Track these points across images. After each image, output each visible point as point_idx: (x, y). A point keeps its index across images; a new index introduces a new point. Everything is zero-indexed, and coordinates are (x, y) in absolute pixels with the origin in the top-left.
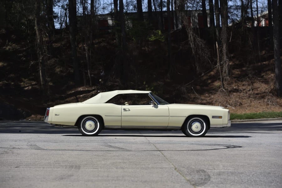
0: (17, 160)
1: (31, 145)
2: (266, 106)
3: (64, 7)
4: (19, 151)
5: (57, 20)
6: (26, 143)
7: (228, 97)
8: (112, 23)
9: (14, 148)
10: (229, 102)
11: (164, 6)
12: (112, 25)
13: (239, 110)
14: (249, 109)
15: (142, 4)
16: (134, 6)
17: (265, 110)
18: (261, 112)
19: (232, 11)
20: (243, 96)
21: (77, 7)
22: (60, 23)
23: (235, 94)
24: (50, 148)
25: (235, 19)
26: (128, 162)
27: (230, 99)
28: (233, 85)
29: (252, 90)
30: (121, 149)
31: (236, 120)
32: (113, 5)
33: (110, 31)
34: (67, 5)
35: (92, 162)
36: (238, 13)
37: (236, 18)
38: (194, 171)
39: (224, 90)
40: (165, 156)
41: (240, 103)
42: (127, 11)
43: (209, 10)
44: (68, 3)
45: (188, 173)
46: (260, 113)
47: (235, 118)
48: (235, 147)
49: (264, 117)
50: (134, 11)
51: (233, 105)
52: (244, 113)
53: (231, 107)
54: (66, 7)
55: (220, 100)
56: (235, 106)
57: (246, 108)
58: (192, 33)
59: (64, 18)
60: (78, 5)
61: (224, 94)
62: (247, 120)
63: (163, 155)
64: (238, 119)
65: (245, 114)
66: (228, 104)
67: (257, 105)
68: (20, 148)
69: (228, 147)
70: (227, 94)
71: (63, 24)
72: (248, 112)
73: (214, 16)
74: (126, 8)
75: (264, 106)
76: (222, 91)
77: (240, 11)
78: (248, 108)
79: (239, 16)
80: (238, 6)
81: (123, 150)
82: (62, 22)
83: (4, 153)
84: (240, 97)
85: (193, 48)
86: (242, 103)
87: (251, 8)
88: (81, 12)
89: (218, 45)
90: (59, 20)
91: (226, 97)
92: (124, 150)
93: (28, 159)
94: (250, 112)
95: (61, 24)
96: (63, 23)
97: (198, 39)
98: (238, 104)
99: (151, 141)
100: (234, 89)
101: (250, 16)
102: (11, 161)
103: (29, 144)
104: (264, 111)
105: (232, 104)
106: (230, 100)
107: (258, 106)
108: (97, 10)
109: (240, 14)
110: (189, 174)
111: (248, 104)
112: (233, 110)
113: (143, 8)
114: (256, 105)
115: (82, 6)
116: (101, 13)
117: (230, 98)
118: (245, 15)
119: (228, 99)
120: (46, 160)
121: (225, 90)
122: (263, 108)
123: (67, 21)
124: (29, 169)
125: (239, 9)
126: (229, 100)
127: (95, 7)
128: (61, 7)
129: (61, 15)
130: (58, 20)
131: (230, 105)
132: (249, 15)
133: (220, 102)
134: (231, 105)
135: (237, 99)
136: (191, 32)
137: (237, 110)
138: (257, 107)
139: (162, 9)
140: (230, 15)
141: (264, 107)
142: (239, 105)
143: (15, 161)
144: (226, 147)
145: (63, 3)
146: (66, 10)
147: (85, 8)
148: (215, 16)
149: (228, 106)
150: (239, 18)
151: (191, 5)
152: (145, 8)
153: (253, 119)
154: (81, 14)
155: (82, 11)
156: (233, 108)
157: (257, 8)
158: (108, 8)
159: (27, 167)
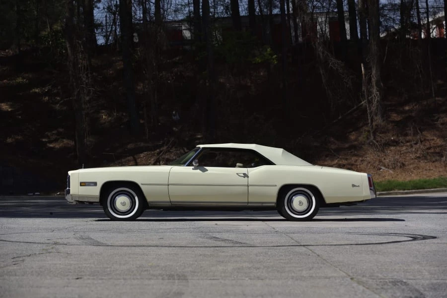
0: (71, 265)
1: (82, 238)
2: (444, 168)
3: (112, 9)
4: (68, 249)
5: (99, 30)
6: (71, 235)
7: (382, 153)
8: (189, 35)
9: (56, 244)
10: (384, 161)
11: (275, 7)
12: (190, 38)
13: (400, 175)
14: (416, 173)
15: (240, 4)
16: (226, 7)
17: (442, 174)
18: (437, 177)
19: (386, 12)
20: (405, 151)
21: (133, 9)
22: (104, 36)
23: (392, 148)
24: (117, 244)
25: (390, 27)
26: (262, 267)
27: (385, 157)
28: (390, 134)
29: (421, 142)
30: (237, 243)
31: (396, 191)
32: (192, 5)
33: (187, 47)
34: (116, 6)
35: (201, 267)
36: (396, 17)
37: (392, 24)
38: (386, 282)
39: (375, 142)
40: (319, 256)
41: (402, 163)
42: (214, 15)
43: (348, 13)
44: (118, 3)
45: (379, 287)
46: (435, 179)
47: (394, 187)
48: (425, 238)
49: (441, 186)
50: (226, 16)
51: (391, 167)
52: (408, 179)
53: (387, 169)
54: (114, 9)
55: (368, 159)
56: (394, 168)
57: (412, 172)
58: (322, 50)
59: (112, 28)
60: (135, 5)
61: (375, 149)
62: (414, 191)
63: (315, 253)
64: (400, 189)
65: (410, 181)
66: (382, 165)
67: (429, 167)
68: (65, 242)
69: (415, 239)
70: (380, 149)
71: (110, 38)
72: (415, 177)
73: (356, 23)
74: (212, 10)
75: (442, 168)
76: (371, 143)
77: (399, 13)
78: (415, 171)
79: (397, 22)
80: (396, 5)
81: (241, 245)
82: (108, 34)
83: (44, 252)
84: (401, 154)
85: (323, 74)
86: (404, 163)
87: (418, 8)
88: (140, 17)
89: (364, 68)
90: (104, 30)
91: (379, 154)
92: (243, 245)
93: (90, 264)
94: (419, 178)
95: (106, 37)
96: (109, 36)
97: (332, 59)
98: (399, 164)
99: (277, 229)
100: (392, 140)
101: (416, 21)
102: (62, 266)
103: (78, 235)
104: (442, 176)
105: (388, 165)
106: (385, 159)
107: (432, 168)
108: (166, 13)
109: (398, 18)
110: (382, 288)
111: (415, 165)
112: (391, 174)
113: (240, 9)
114: (427, 167)
115: (141, 7)
116: (171, 18)
117: (385, 155)
118: (407, 20)
119: (383, 157)
120: (120, 264)
121: (377, 142)
122: (439, 172)
123: (117, 32)
124: (100, 281)
125: (398, 9)
126: (383, 159)
127: (162, 9)
128: (106, 10)
129: (106, 23)
130: (102, 30)
131: (385, 166)
132: (413, 20)
133: (370, 162)
134: (387, 167)
135: (396, 157)
136: (321, 48)
137: (398, 175)
138: (429, 170)
139: (271, 11)
140: (382, 20)
141: (441, 170)
142: (401, 167)
143: (69, 267)
144: (411, 239)
145: (109, 3)
146: (114, 14)
147: (146, 11)
148: (358, 21)
149: (383, 168)
150: (396, 24)
151: (319, 4)
152: (243, 11)
153: (424, 188)
154: (140, 20)
155: (142, 15)
156: (391, 172)
157: (427, 8)
158: (182, 11)
159: (95, 277)
